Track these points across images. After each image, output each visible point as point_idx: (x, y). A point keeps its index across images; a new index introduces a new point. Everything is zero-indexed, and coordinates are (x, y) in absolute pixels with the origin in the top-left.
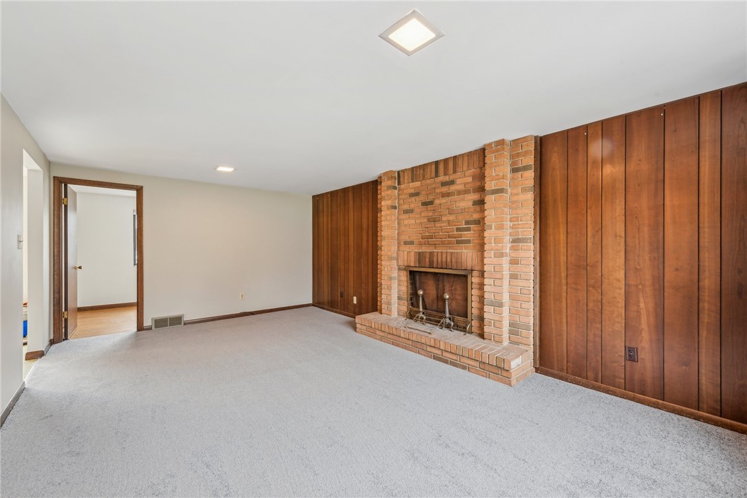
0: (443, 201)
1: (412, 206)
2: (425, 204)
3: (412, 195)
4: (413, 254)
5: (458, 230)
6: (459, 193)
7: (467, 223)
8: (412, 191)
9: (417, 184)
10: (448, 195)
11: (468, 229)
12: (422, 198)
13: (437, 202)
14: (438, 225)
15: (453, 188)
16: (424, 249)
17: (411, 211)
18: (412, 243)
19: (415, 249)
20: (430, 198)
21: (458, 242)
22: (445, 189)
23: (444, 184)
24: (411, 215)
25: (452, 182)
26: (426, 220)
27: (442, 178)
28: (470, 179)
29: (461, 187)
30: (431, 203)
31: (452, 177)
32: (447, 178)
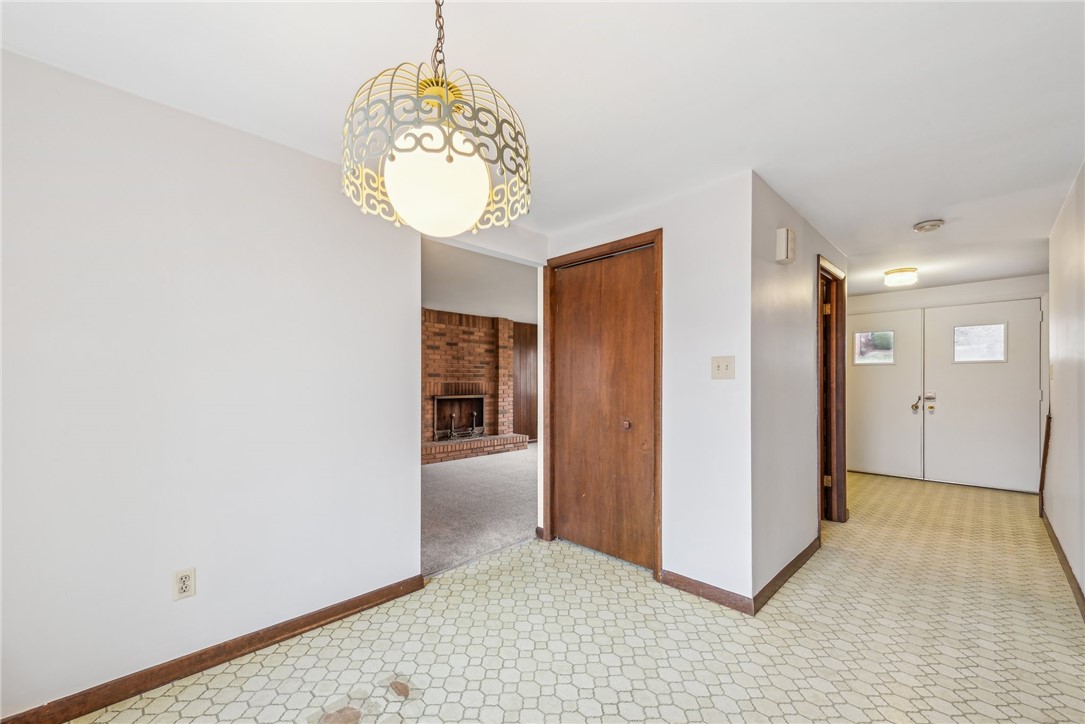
0: (465, 345)
1: (437, 344)
2: (449, 344)
3: (436, 334)
4: (440, 385)
5: (475, 367)
6: (476, 342)
7: (482, 363)
8: (437, 330)
9: (443, 326)
10: (469, 341)
11: (483, 367)
12: (448, 339)
13: (460, 345)
14: (461, 362)
15: (472, 337)
16: (449, 381)
17: (438, 348)
18: (438, 375)
19: (440, 381)
20: (455, 341)
21: (475, 376)
22: (466, 337)
23: (464, 332)
24: (436, 352)
25: (472, 333)
26: (450, 358)
27: (464, 328)
28: (482, 334)
29: (477, 338)
30: (456, 344)
31: (472, 329)
32: (467, 329)
